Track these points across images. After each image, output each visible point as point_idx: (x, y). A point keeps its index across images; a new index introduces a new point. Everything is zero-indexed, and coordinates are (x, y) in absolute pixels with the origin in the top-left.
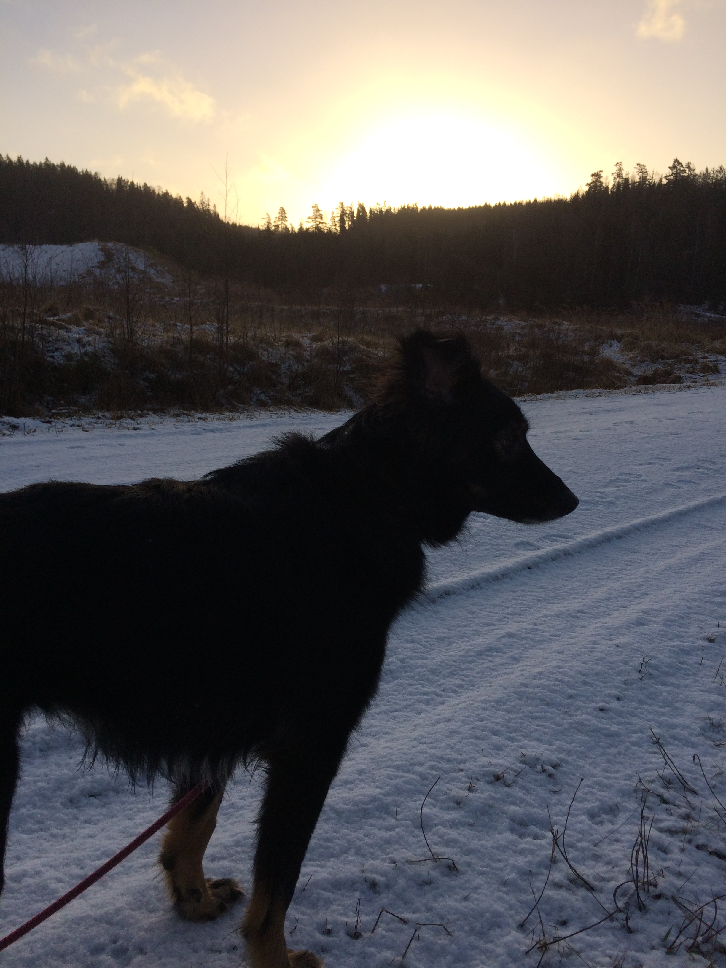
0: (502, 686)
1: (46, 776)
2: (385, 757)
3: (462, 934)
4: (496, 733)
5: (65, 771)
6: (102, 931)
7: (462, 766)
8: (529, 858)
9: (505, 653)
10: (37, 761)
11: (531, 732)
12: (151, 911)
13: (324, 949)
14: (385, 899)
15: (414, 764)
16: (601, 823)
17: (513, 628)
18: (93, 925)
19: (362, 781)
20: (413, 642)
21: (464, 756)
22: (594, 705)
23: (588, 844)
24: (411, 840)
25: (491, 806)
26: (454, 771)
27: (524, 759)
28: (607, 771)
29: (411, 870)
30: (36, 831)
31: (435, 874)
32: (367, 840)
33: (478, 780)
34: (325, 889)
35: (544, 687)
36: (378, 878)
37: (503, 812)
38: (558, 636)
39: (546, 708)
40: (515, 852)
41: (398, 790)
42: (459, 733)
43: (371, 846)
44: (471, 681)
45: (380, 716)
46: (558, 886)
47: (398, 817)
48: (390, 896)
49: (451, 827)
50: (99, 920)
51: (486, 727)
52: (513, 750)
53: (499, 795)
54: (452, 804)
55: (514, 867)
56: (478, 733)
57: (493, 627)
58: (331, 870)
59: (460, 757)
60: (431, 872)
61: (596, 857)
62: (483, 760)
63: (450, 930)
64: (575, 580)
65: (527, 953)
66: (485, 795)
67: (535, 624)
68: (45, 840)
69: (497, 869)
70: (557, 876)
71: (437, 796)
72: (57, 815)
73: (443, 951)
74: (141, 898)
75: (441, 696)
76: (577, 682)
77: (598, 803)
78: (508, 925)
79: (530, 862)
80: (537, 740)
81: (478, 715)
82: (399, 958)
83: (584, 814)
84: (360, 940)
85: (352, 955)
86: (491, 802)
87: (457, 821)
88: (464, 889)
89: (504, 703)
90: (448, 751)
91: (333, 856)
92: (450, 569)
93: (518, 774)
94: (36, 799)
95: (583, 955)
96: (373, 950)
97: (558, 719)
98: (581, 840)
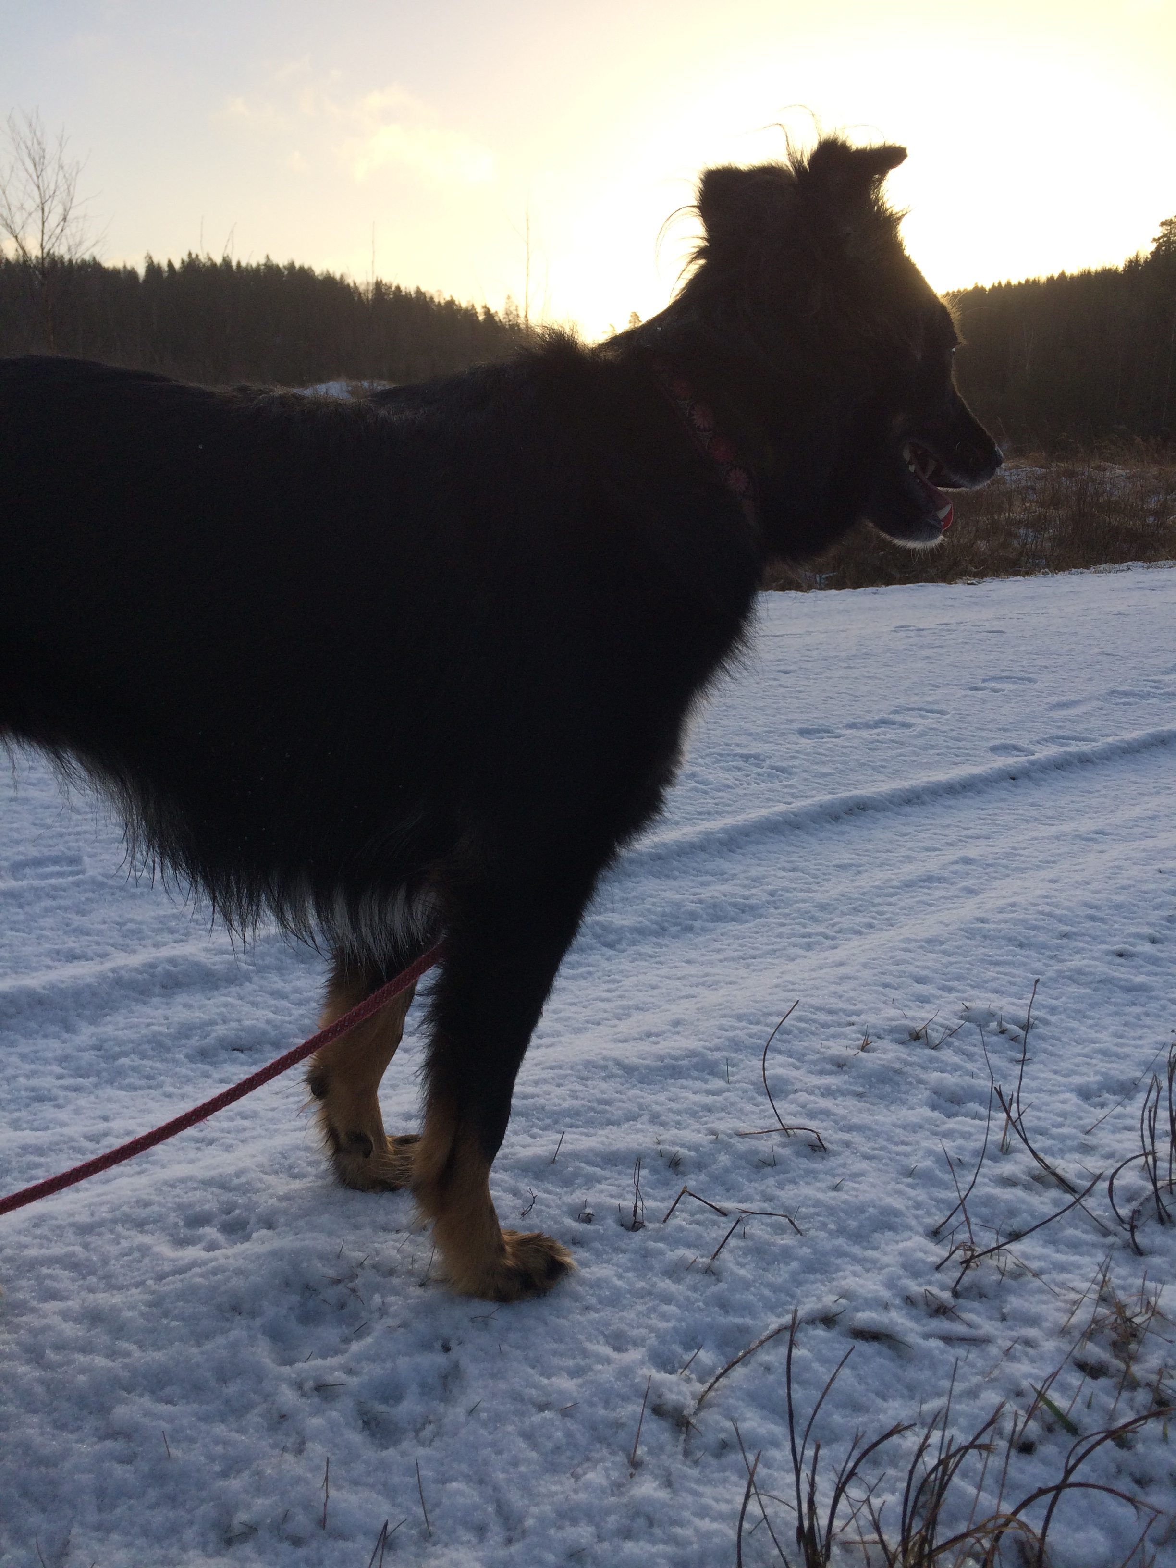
0: (941, 922)
1: (166, 1018)
2: (720, 1005)
3: (823, 1234)
4: (919, 980)
5: (197, 1014)
6: (210, 1197)
7: (854, 1019)
8: (960, 1142)
9: (953, 884)
10: (155, 1000)
11: (986, 982)
12: (295, 1177)
13: (577, 1241)
14: (691, 1182)
15: (770, 1014)
16: (1102, 1105)
17: (972, 852)
18: (195, 1189)
19: (678, 1033)
20: (794, 870)
21: (860, 1006)
22: (1105, 947)
23: (1074, 1131)
24: (749, 1107)
25: (898, 1072)
26: (840, 1025)
27: (968, 1015)
28: (1121, 1037)
29: (742, 1145)
30: (141, 1088)
31: (786, 1152)
32: (673, 1105)
33: (879, 1037)
34: (588, 1162)
35: (1017, 922)
36: (683, 1152)
37: (920, 1081)
38: (1054, 862)
39: (1018, 950)
40: (935, 1134)
41: (736, 1045)
42: (856, 978)
43: (678, 1113)
44: (888, 919)
45: (725, 963)
46: (1009, 1182)
47: (730, 1078)
48: (703, 1177)
49: (823, 1095)
50: (207, 1183)
51: (905, 972)
52: (949, 1003)
53: (914, 1059)
54: (829, 1067)
55: (929, 1152)
56: (888, 979)
57: (938, 852)
58: (605, 1139)
59: (852, 1007)
60: (775, 1148)
61: (1086, 1149)
62: (892, 1012)
63: (801, 1227)
64: (1096, 794)
65: (938, 1268)
66: (890, 1055)
67: (1014, 849)
68: (153, 1099)
69: (898, 1154)
70: (1007, 1168)
71: (804, 1055)
72: (178, 1069)
73: (786, 1254)
74: (282, 1161)
75: (833, 938)
76: (1077, 916)
77: (1099, 1078)
78: (909, 1228)
79: (960, 1148)
80: (996, 991)
81: (891, 958)
82: (707, 1260)
83: (1072, 1091)
84: (641, 1232)
85: (624, 1252)
86: (898, 1066)
87: (834, 1087)
88: (834, 1176)
89: (942, 943)
90: (833, 1000)
91: (610, 1123)
92: (870, 778)
93: (953, 1032)
94: (147, 1046)
95: (1044, 1277)
96: (661, 1245)
97: (1038, 965)
98: (1061, 1125)
